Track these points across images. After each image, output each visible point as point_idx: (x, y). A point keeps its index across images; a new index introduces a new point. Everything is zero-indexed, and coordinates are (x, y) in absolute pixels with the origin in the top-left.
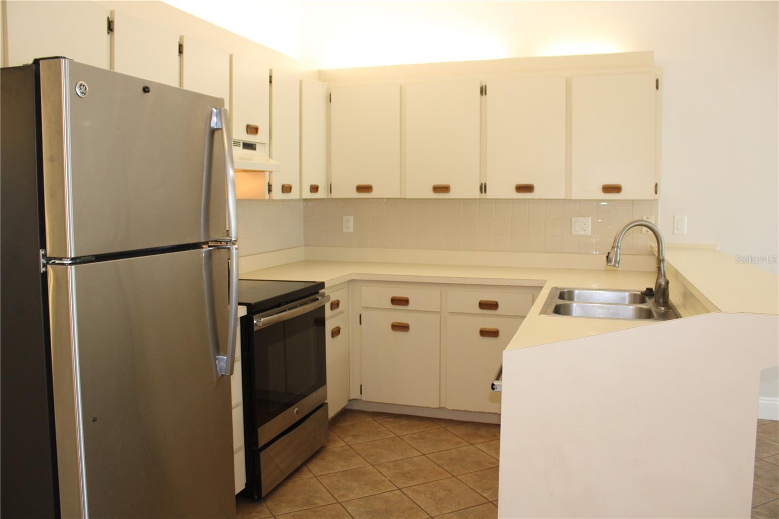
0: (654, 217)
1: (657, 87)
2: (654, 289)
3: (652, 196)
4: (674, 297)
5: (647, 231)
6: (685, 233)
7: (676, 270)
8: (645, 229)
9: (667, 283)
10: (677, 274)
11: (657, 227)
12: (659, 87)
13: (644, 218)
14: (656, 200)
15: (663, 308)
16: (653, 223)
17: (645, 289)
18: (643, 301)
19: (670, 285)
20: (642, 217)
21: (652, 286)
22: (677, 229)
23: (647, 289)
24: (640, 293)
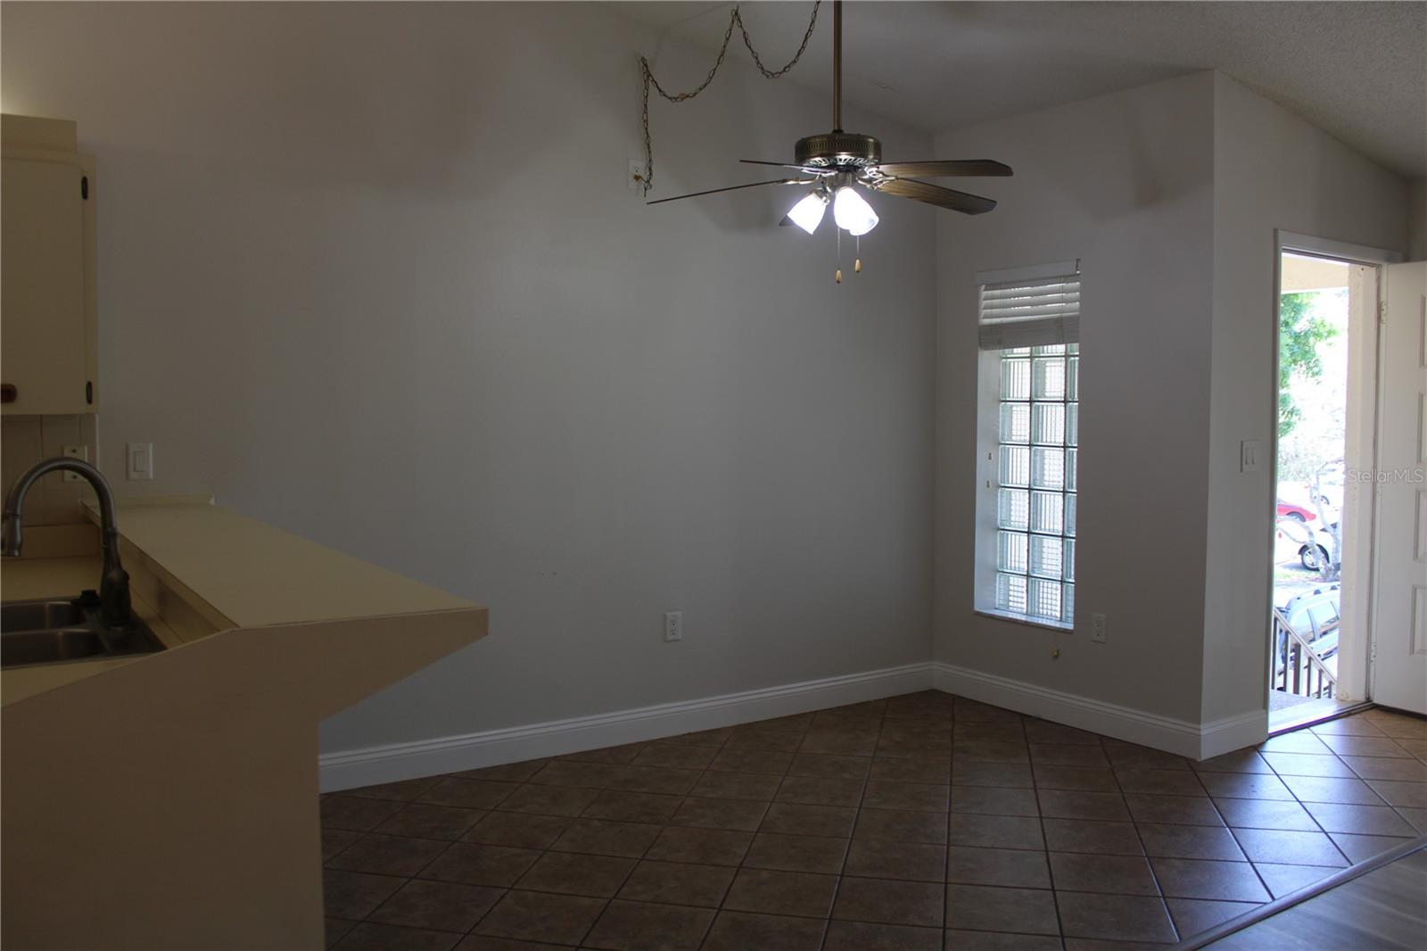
0: (86, 449)
1: (85, 195)
2: (98, 592)
3: (81, 407)
4: (142, 603)
5: (75, 477)
6: (151, 476)
7: (141, 552)
8: (68, 474)
9: (126, 577)
10: (142, 558)
11: (95, 469)
12: (89, 195)
13: (67, 453)
14: (90, 417)
15: (120, 629)
16: (86, 460)
17: (80, 594)
18: (76, 619)
19: (131, 582)
20: (63, 453)
21: (95, 585)
22: (135, 470)
23: (85, 593)
24: (68, 603)
